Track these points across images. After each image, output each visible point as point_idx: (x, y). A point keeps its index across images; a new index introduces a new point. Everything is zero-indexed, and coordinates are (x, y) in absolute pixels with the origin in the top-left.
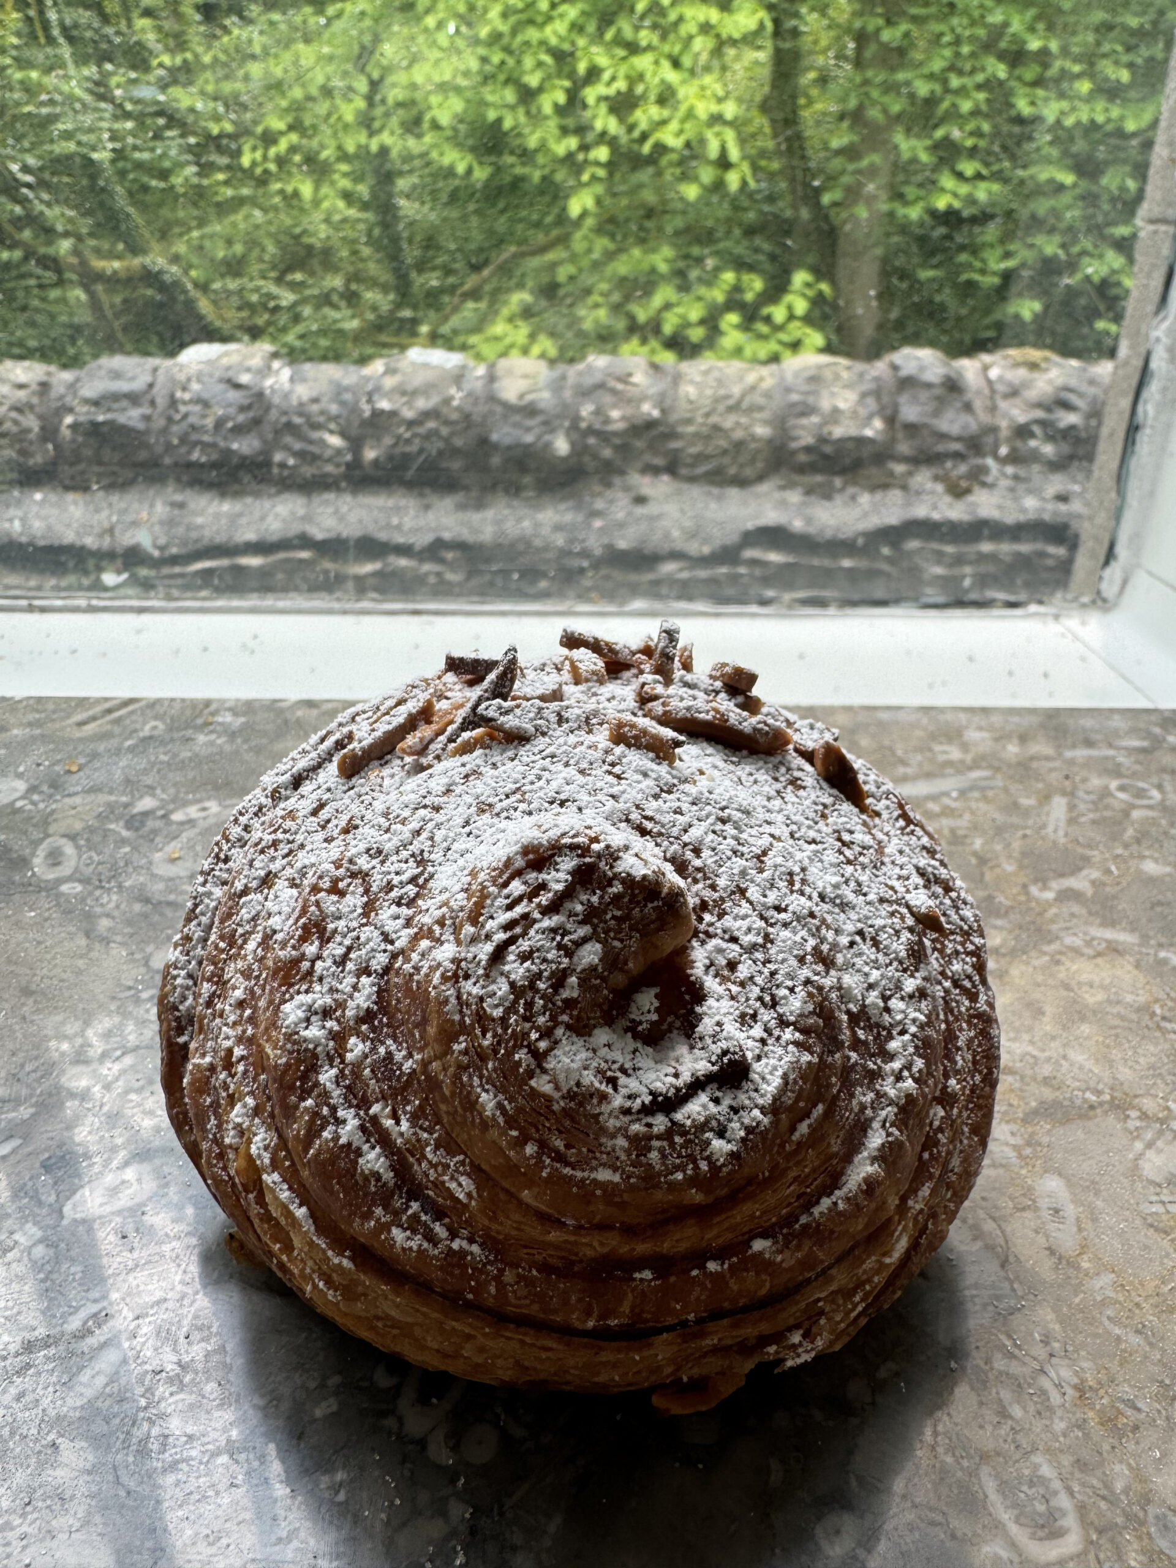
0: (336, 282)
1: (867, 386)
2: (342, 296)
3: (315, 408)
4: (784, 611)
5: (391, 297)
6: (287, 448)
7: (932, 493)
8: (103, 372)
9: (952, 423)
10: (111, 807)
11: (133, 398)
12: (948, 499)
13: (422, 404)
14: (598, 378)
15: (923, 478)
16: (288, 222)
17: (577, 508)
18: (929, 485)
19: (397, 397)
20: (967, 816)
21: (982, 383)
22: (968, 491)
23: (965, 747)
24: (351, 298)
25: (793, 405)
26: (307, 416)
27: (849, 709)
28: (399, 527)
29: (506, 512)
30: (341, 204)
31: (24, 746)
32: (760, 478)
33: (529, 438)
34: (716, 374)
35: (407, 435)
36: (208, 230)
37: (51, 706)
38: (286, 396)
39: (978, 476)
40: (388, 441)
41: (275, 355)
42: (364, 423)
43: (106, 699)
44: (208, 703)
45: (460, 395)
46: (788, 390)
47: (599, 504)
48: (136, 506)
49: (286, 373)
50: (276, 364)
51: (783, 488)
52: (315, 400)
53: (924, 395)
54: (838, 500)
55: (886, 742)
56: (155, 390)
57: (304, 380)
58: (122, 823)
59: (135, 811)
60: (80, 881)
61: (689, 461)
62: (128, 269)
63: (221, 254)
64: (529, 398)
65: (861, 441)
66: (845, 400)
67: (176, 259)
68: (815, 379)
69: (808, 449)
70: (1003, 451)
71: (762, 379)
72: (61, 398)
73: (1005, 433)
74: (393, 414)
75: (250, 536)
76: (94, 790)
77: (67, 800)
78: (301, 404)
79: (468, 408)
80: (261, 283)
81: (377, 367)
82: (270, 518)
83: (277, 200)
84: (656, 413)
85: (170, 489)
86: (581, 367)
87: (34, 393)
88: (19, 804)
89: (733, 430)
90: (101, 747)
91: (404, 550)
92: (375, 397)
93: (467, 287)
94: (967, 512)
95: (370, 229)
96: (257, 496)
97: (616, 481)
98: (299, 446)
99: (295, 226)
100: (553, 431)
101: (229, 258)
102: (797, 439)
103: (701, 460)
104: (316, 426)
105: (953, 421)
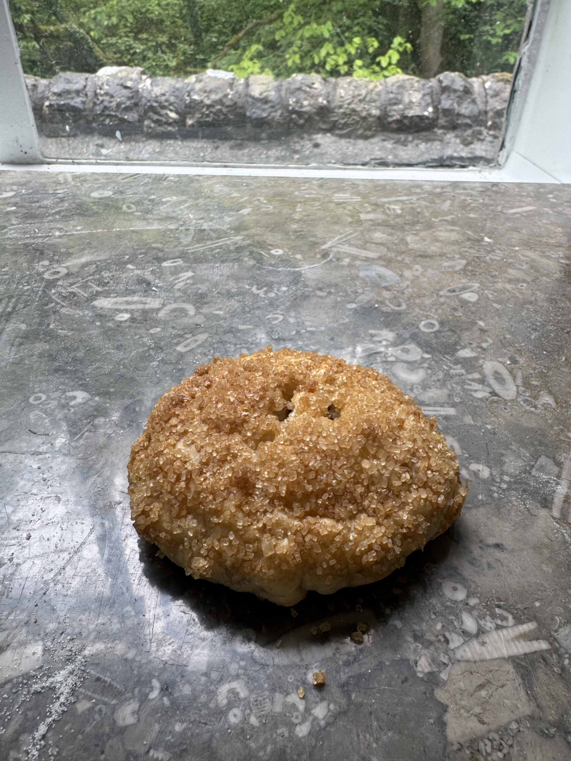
0: (163, 39)
1: (427, 91)
2: (168, 47)
3: (163, 98)
5: (192, 47)
6: (150, 118)
7: (454, 143)
8: (62, 80)
9: (466, 109)
10: (142, 197)
11: (78, 92)
12: (461, 146)
13: (214, 97)
14: (297, 86)
15: (450, 136)
16: (139, 5)
17: (287, 149)
18: (453, 140)
19: (202, 94)
21: (482, 90)
22: (471, 143)
24: (172, 47)
25: (390, 99)
26: (159, 103)
29: (253, 150)
32: (373, 136)
33: (265, 115)
34: (354, 84)
35: (207, 112)
38: (150, 92)
39: (477, 137)
40: (198, 115)
41: (143, 73)
42: (187, 106)
45: (231, 93)
46: (388, 92)
47: (298, 147)
48: (80, 146)
49: (149, 81)
50: (144, 77)
51: (384, 140)
52: (164, 95)
53: (453, 95)
54: (410, 146)
56: (87, 89)
57: (157, 85)
58: (147, 201)
59: (150, 198)
61: (340, 126)
62: (58, 31)
63: (106, 23)
64: (265, 94)
65: (421, 118)
66: (416, 97)
67: (81, 25)
68: (401, 87)
69: (397, 121)
70: (490, 123)
71: (376, 87)
72: (44, 92)
73: (491, 114)
74: (200, 102)
77: (128, 196)
78: (157, 97)
79: (236, 100)
80: (126, 39)
81: (193, 78)
82: (143, 152)
84: (325, 102)
85: (96, 138)
86: (290, 79)
87: (30, 89)
88: (112, 196)
89: (362, 111)
90: (133, 184)
92: (192, 94)
93: (231, 42)
94: (471, 153)
95: (181, 10)
96: (137, 141)
97: (305, 136)
98: (156, 117)
99: (142, 7)
100: (276, 111)
101: (110, 24)
102: (392, 116)
103: (346, 125)
104: (163, 107)
105: (466, 108)
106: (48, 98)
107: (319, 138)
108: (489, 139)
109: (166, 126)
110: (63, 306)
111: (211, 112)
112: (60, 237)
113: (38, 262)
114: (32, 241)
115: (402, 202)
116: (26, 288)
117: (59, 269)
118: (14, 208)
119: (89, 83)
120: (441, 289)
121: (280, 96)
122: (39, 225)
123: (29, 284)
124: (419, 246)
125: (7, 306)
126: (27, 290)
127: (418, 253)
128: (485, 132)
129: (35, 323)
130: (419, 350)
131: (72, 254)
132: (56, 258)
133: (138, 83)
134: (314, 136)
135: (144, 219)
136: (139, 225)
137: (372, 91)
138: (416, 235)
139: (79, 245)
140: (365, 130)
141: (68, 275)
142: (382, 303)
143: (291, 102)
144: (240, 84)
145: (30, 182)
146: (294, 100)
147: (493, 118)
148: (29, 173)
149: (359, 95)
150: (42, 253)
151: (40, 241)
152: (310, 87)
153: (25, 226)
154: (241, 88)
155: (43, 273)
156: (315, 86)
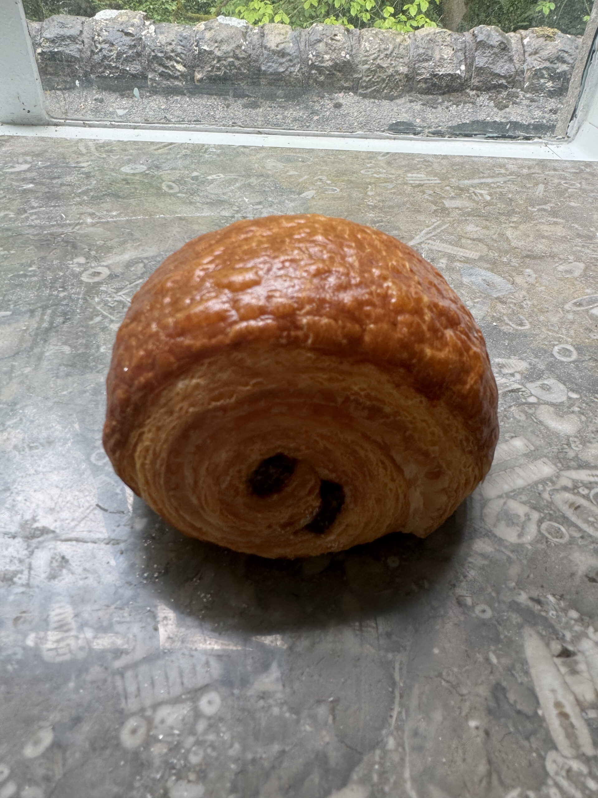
1: (459, 46)
3: (169, 48)
6: (154, 70)
7: (488, 106)
8: (55, 23)
11: (73, 39)
12: (495, 110)
13: (224, 48)
14: (318, 37)
15: (483, 99)
17: (306, 108)
18: (487, 103)
19: (211, 43)
20: (506, 188)
21: (520, 46)
22: (506, 106)
23: (506, 169)
25: (420, 55)
26: (165, 53)
29: (269, 109)
31: (138, 155)
32: (400, 96)
33: (281, 70)
34: (380, 36)
35: (218, 65)
38: (153, 41)
39: (512, 97)
40: (208, 68)
41: (146, 18)
42: (195, 57)
45: (245, 43)
46: (418, 47)
47: (317, 107)
48: (77, 100)
49: (152, 27)
50: (147, 23)
51: (411, 101)
52: (169, 44)
53: (488, 52)
54: (439, 109)
55: (476, 167)
56: (83, 36)
57: (162, 33)
58: (189, 179)
59: (193, 175)
60: (183, 193)
61: (364, 84)
64: (282, 46)
65: (454, 77)
66: (447, 53)
68: (432, 40)
69: (425, 80)
70: (527, 85)
71: (404, 40)
73: (528, 74)
74: (211, 52)
78: (162, 46)
79: (250, 52)
81: (201, 25)
84: (348, 57)
85: (94, 92)
86: (309, 30)
88: (147, 172)
89: (388, 68)
92: (201, 43)
94: (506, 117)
97: (326, 94)
98: (162, 69)
100: (294, 66)
102: (420, 74)
103: (370, 84)
104: (170, 58)
105: (502, 67)
106: (40, 45)
107: (340, 97)
108: (527, 102)
109: (172, 80)
110: (112, 321)
111: (222, 65)
112: (93, 225)
113: (72, 259)
114: (60, 230)
115: (487, 184)
116: (62, 295)
117: (99, 269)
118: (31, 186)
119: (86, 28)
120: (565, 302)
121: (299, 49)
122: (64, 208)
123: (65, 289)
124: (523, 243)
125: (42, 319)
126: (64, 298)
127: (525, 253)
128: (521, 94)
129: (81, 344)
130: (562, 387)
131: (111, 248)
132: (93, 253)
133: (141, 30)
134: (336, 95)
135: (191, 203)
136: (185, 211)
137: (400, 45)
138: (516, 228)
139: (118, 236)
140: (392, 89)
141: (112, 277)
142: (499, 319)
143: (310, 56)
144: (255, 34)
145: (46, 151)
146: (314, 53)
147: (530, 78)
148: (43, 139)
149: (386, 49)
150: (74, 247)
151: (70, 229)
152: (333, 39)
153: (48, 210)
154: (255, 38)
155: (81, 273)
156: (337, 38)
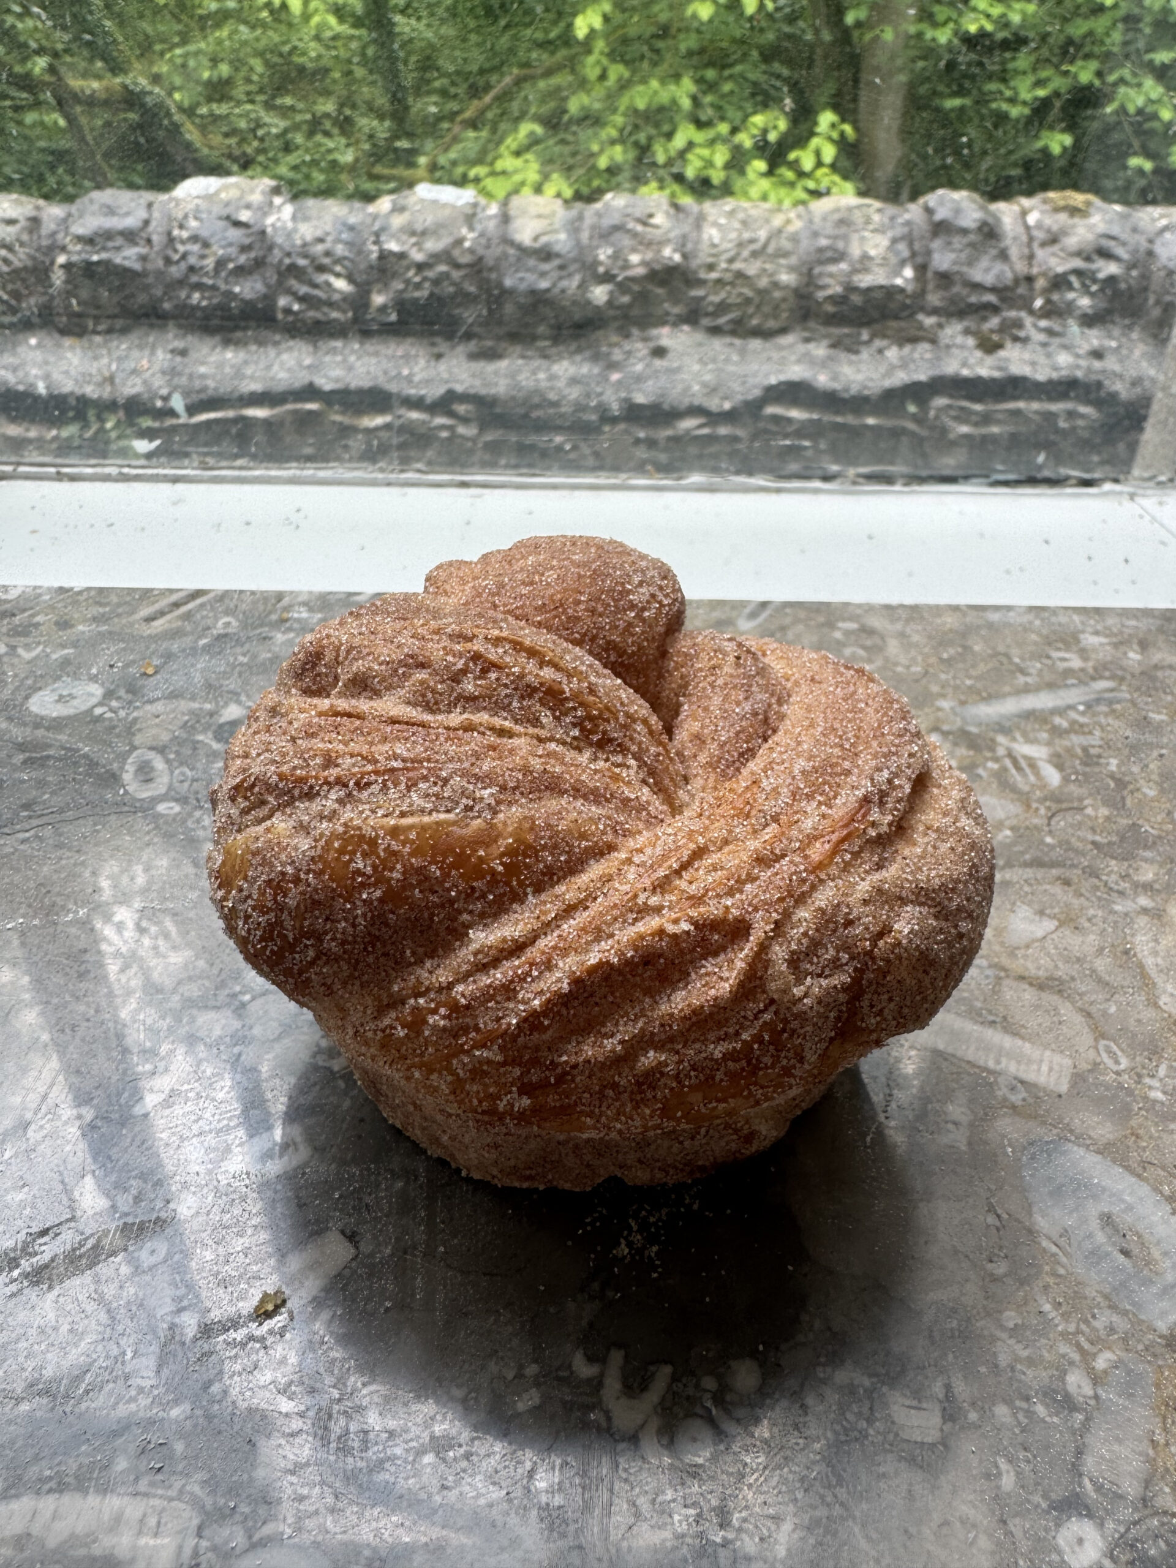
0: (328, 106)
1: (899, 231)
2: (336, 122)
4: (848, 487)
5: (387, 123)
7: (962, 347)
8: (95, 207)
9: (986, 272)
10: (196, 715)
11: (130, 236)
12: (979, 354)
13: (432, 245)
15: (953, 332)
16: (276, 38)
17: (596, 358)
18: (959, 340)
19: (404, 237)
20: (1097, 733)
21: (1021, 230)
22: (999, 346)
23: (1083, 653)
24: (345, 126)
25: (821, 250)
26: (313, 259)
27: (956, 608)
28: (409, 379)
29: (520, 362)
30: (332, 20)
31: (93, 643)
32: (783, 331)
33: (544, 284)
34: (741, 215)
35: (417, 279)
36: (191, 48)
37: (114, 599)
38: (289, 235)
39: (1012, 332)
41: (276, 191)
43: (171, 591)
44: (280, 596)
45: (471, 235)
46: (816, 234)
47: (617, 355)
48: (136, 353)
49: (288, 210)
50: (278, 200)
51: (807, 340)
52: (321, 240)
53: (958, 241)
54: (865, 354)
55: (1001, 648)
56: (151, 228)
57: (306, 219)
58: (210, 734)
59: (222, 720)
60: (177, 800)
61: (711, 309)
62: (107, 89)
63: (206, 75)
64: (544, 239)
65: (891, 292)
66: (876, 245)
67: (156, 79)
70: (1038, 303)
71: (788, 221)
72: (53, 234)
73: (1041, 283)
74: (402, 256)
75: (256, 387)
76: (174, 696)
77: (148, 707)
79: (481, 251)
80: (249, 107)
81: (384, 204)
82: (276, 368)
83: (265, 14)
84: (677, 257)
85: (170, 336)
86: (598, 206)
87: (23, 229)
88: (98, 711)
89: (758, 276)
90: (175, 647)
91: (417, 403)
92: (383, 238)
93: (467, 114)
94: (1000, 369)
95: (364, 47)
96: (261, 343)
97: (635, 331)
98: (304, 290)
99: (284, 43)
100: (568, 277)
101: (215, 79)
102: (825, 288)
103: (724, 306)
104: (321, 268)
105: (987, 270)
106: (63, 249)
107: (665, 336)
108: (1041, 337)
109: (326, 309)
111: (425, 279)
119: (156, 214)
121: (578, 243)
128: (1028, 321)
133: (265, 214)
134: (655, 332)
137: (780, 231)
140: (766, 316)
143: (602, 257)
144: (490, 218)
146: (610, 251)
147: (1046, 291)
149: (752, 241)
152: (645, 224)
154: (491, 225)
156: (654, 221)
